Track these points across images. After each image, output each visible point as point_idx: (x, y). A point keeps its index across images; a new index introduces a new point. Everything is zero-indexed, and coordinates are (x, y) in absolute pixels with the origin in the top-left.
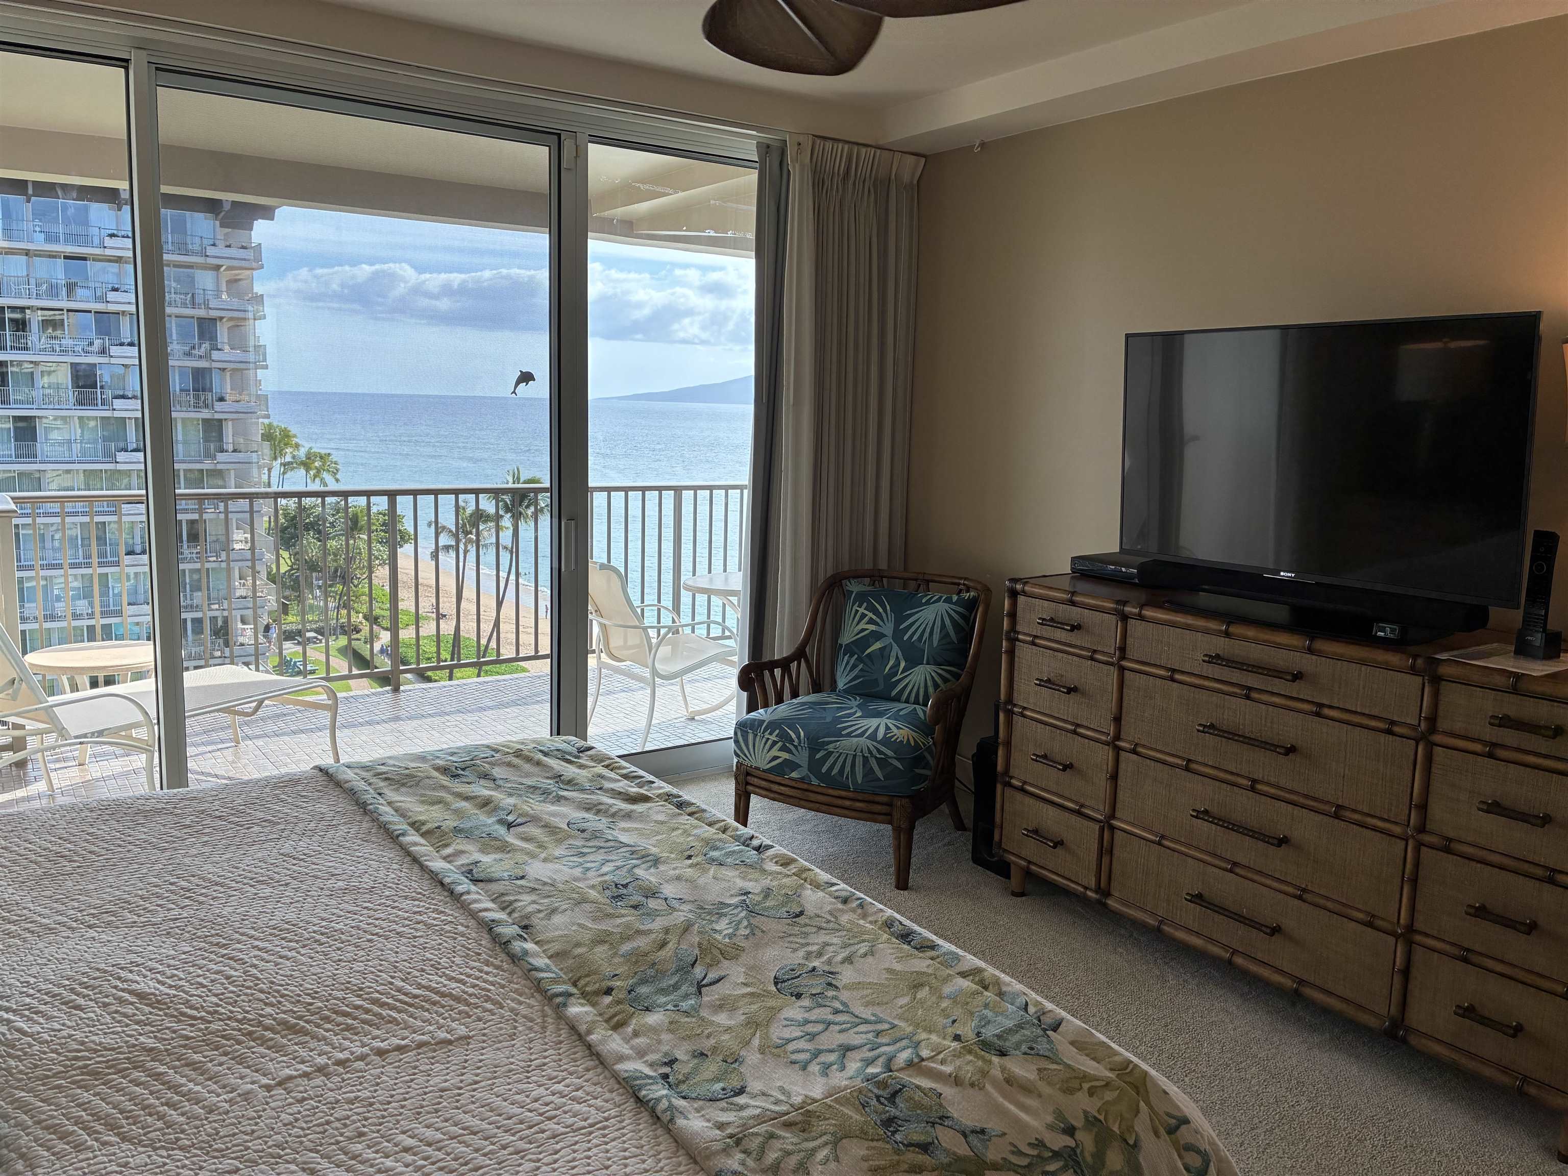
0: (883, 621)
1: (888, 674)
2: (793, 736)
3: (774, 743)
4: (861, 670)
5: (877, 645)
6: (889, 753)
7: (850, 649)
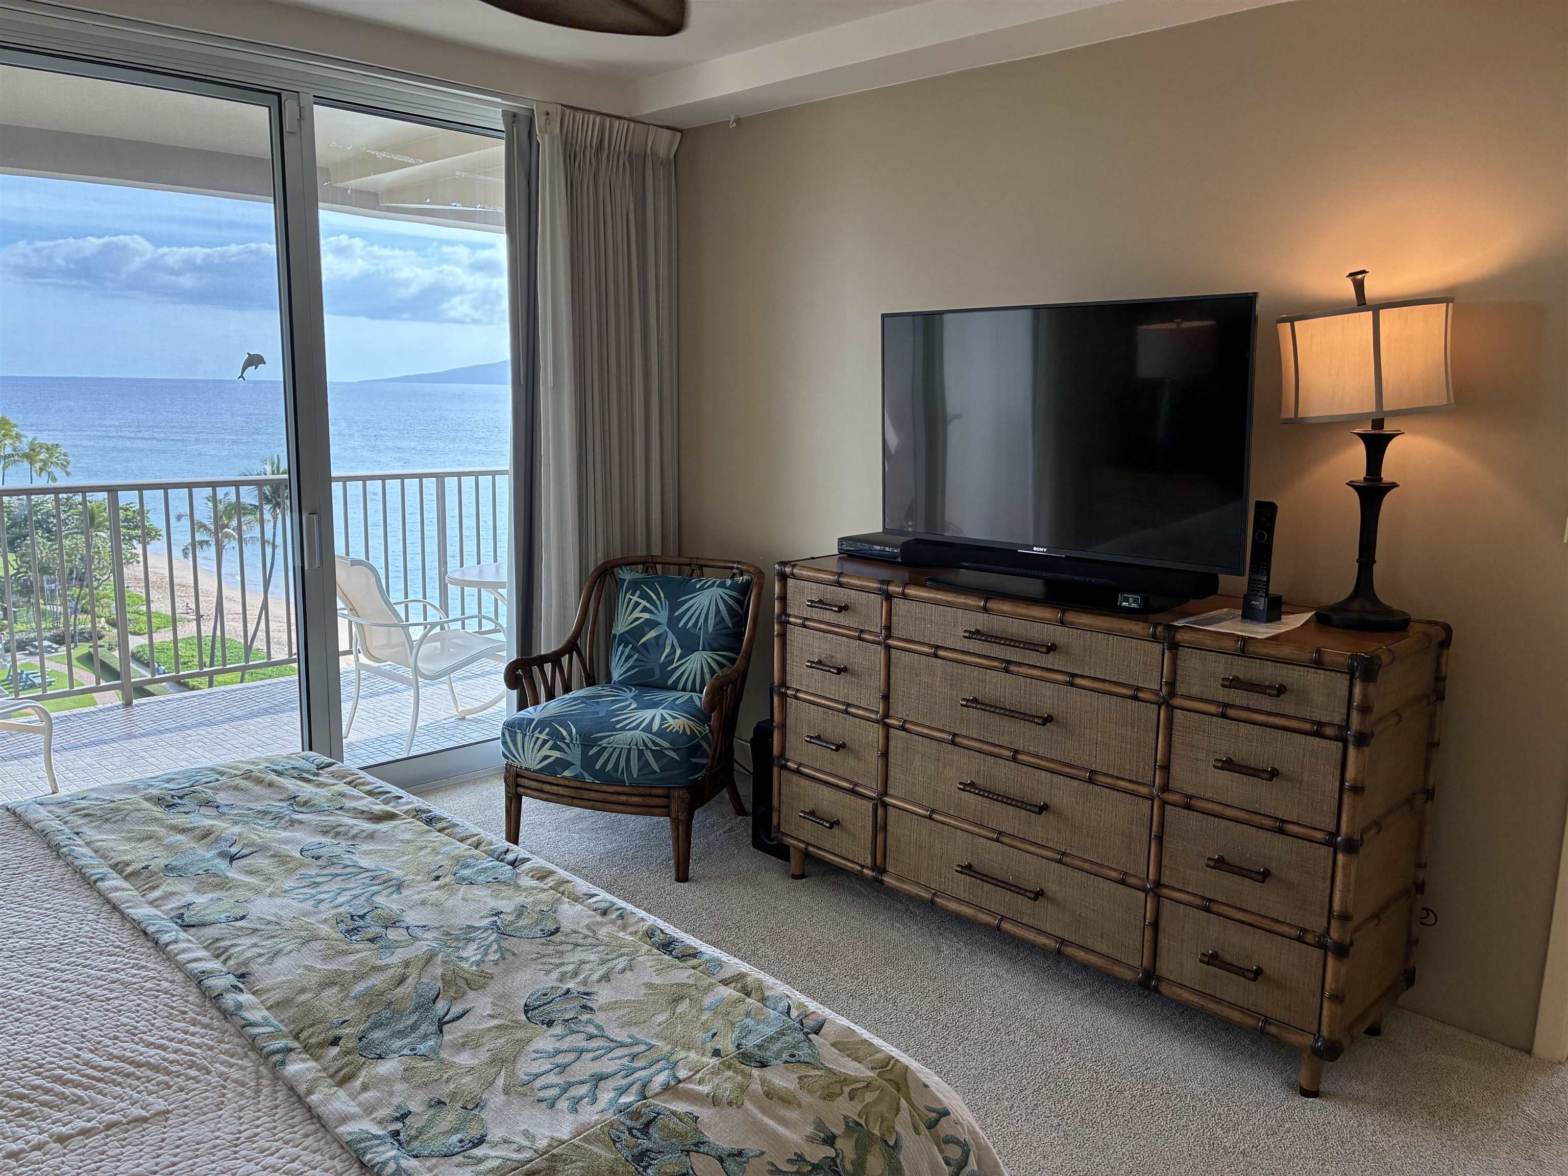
0: (657, 608)
1: (663, 663)
2: (565, 733)
3: (545, 742)
4: (637, 660)
5: (652, 634)
6: (665, 744)
7: (624, 640)
